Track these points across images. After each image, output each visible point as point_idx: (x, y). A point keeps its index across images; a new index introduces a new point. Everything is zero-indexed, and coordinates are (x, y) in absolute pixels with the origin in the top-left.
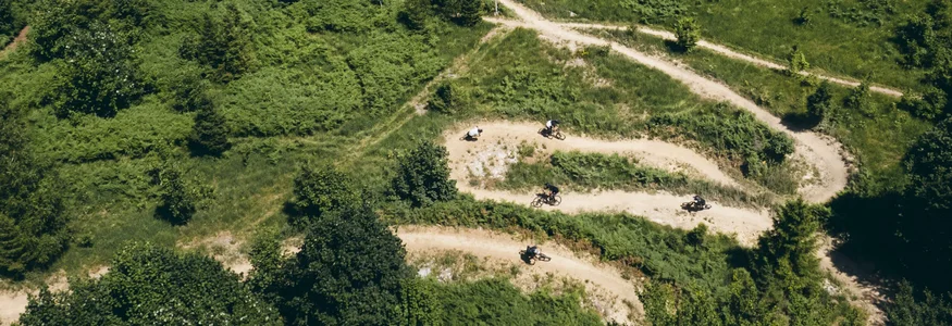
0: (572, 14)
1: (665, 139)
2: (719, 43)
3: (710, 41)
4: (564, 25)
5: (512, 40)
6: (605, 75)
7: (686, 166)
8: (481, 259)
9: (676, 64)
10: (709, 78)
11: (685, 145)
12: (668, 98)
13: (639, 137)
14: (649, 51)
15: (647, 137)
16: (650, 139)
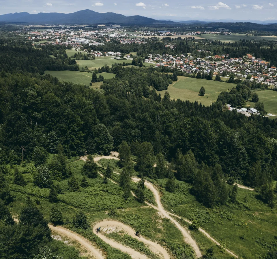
0: (172, 211)
1: (161, 245)
2: (208, 233)
3: (206, 232)
4: (167, 212)
5: (148, 210)
6: (163, 226)
7: (162, 254)
8: (81, 245)
9: (188, 232)
10: (193, 238)
11: (165, 249)
12: (174, 237)
13: (155, 242)
14: (183, 226)
15: (157, 243)
16: (157, 244)
